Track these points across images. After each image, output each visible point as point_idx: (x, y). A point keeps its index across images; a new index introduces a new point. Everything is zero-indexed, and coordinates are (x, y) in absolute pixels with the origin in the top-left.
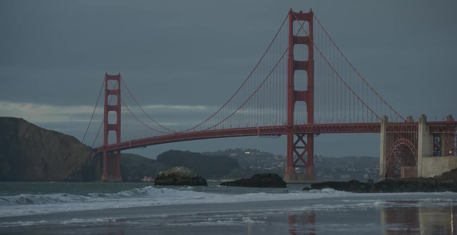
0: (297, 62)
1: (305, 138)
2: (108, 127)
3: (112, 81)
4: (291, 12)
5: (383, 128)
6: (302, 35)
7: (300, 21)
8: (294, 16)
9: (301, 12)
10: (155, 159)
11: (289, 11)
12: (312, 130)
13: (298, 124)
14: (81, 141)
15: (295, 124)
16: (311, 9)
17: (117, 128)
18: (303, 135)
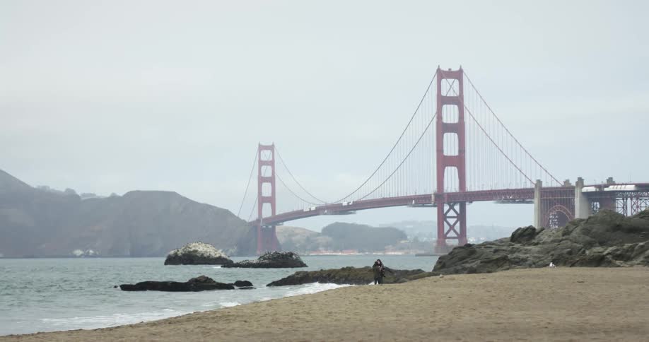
0: (446, 125)
1: (457, 207)
2: (262, 200)
3: (265, 151)
4: (439, 71)
5: (537, 194)
6: (452, 95)
7: (449, 80)
8: (442, 74)
9: (450, 69)
10: (320, 231)
11: (437, 68)
12: (464, 197)
13: (449, 191)
14: (236, 215)
15: (445, 191)
16: (461, 67)
17: (271, 200)
18: (455, 203)
